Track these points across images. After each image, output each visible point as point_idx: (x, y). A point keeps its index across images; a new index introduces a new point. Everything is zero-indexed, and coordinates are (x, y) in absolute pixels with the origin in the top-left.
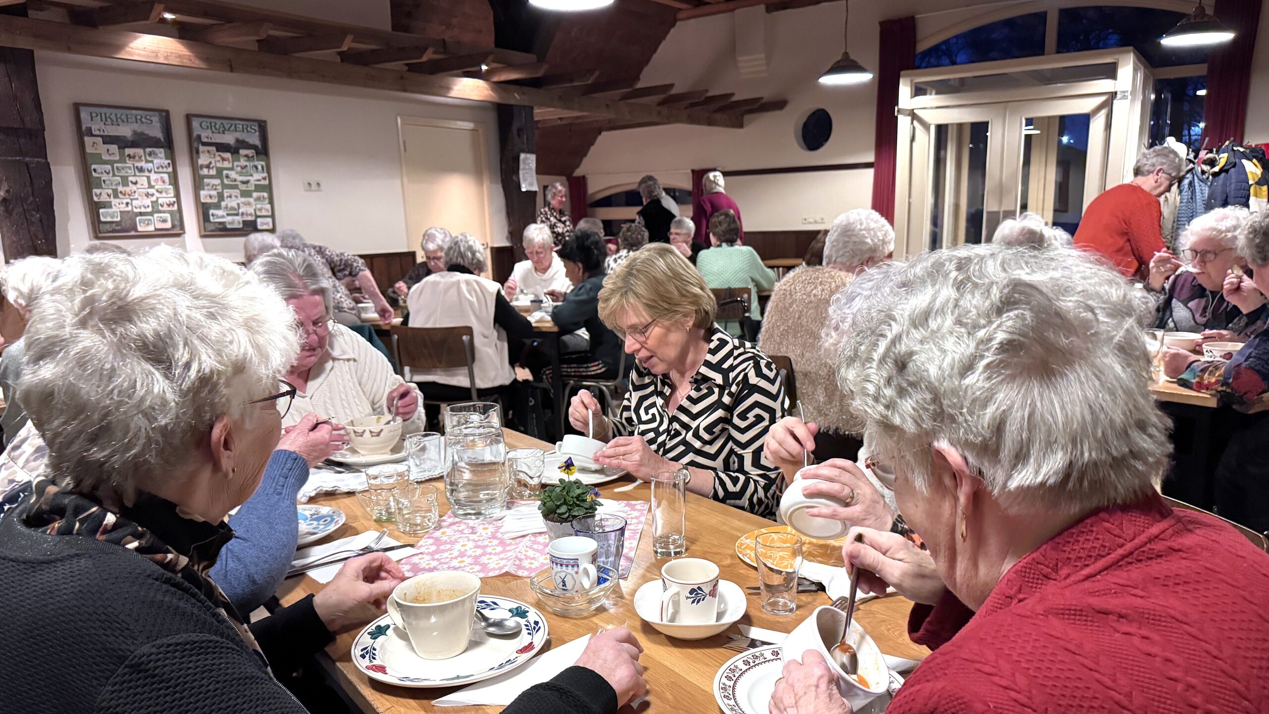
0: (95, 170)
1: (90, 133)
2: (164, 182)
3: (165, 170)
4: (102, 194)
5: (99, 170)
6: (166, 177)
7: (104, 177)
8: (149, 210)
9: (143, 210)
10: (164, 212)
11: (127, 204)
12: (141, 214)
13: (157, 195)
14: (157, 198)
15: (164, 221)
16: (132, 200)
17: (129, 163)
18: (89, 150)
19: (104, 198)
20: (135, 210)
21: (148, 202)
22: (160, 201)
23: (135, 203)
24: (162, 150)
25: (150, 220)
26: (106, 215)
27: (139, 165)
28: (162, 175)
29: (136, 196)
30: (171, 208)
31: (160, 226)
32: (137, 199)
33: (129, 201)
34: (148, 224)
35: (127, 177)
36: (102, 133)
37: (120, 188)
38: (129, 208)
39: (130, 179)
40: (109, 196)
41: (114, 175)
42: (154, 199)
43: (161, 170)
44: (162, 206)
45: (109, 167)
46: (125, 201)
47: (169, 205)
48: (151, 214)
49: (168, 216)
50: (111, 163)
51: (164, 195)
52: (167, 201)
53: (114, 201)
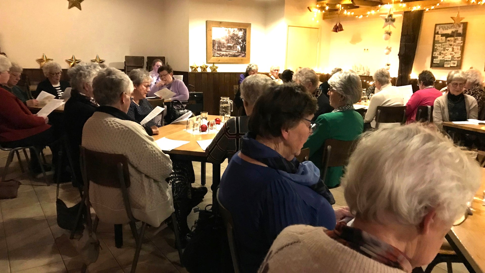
0: (436, 46)
1: (438, 33)
2: (458, 49)
3: (459, 45)
4: (436, 54)
5: (437, 46)
6: (459, 47)
7: (438, 48)
8: (450, 59)
9: (448, 59)
10: (455, 60)
11: (443, 57)
12: (447, 61)
13: (454, 54)
14: (454, 55)
15: (454, 64)
16: (445, 56)
17: (448, 43)
18: (436, 39)
19: (436, 55)
20: (445, 59)
21: (450, 56)
22: (455, 56)
23: (446, 57)
24: (461, 37)
25: (449, 63)
26: (435, 61)
27: (451, 43)
28: (458, 47)
29: (447, 54)
30: (458, 59)
31: (452, 65)
32: (447, 56)
33: (444, 56)
34: (448, 65)
35: (445, 48)
36: (441, 33)
37: (442, 52)
38: (443, 59)
39: (446, 48)
40: (438, 54)
41: (441, 48)
42: (453, 55)
43: (458, 45)
44: (455, 58)
45: (440, 45)
46: (442, 56)
47: (457, 58)
48: (450, 61)
49: (456, 62)
50: (441, 43)
51: (457, 54)
52: (457, 56)
53: (439, 56)
